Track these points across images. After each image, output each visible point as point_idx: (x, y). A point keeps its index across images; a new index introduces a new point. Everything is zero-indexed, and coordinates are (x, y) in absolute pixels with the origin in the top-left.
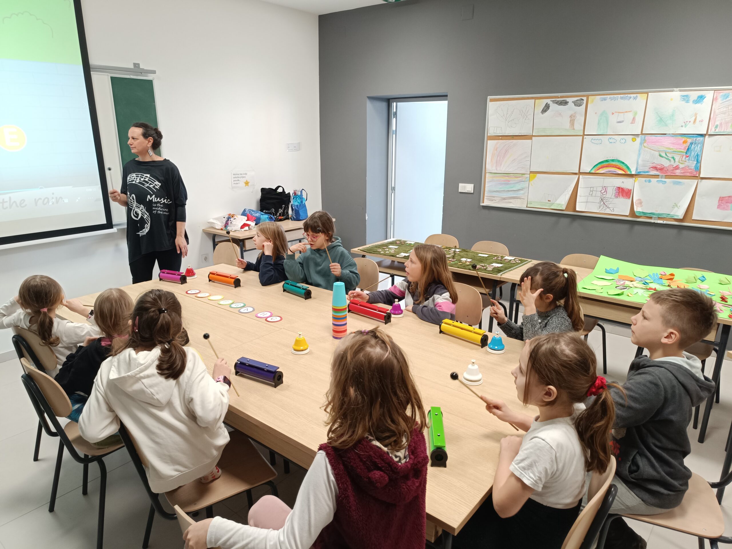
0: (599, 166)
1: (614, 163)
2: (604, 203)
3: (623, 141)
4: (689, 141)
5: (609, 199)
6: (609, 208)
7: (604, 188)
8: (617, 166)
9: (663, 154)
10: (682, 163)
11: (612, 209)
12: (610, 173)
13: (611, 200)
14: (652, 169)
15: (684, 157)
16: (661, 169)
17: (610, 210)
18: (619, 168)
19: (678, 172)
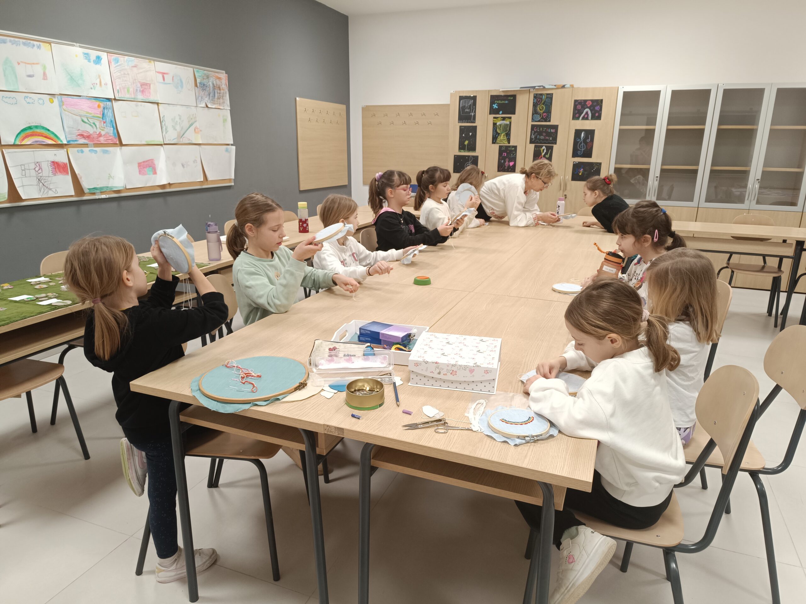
0: (23, 135)
1: (38, 130)
2: (43, 185)
3: (41, 102)
4: (102, 105)
5: (47, 178)
6: (50, 189)
7: (37, 164)
8: (43, 134)
9: (86, 120)
10: (102, 130)
11: (54, 190)
12: (38, 143)
13: (50, 179)
14: (79, 137)
15: (102, 123)
16: (88, 137)
17: (53, 191)
18: (46, 137)
19: (102, 140)
